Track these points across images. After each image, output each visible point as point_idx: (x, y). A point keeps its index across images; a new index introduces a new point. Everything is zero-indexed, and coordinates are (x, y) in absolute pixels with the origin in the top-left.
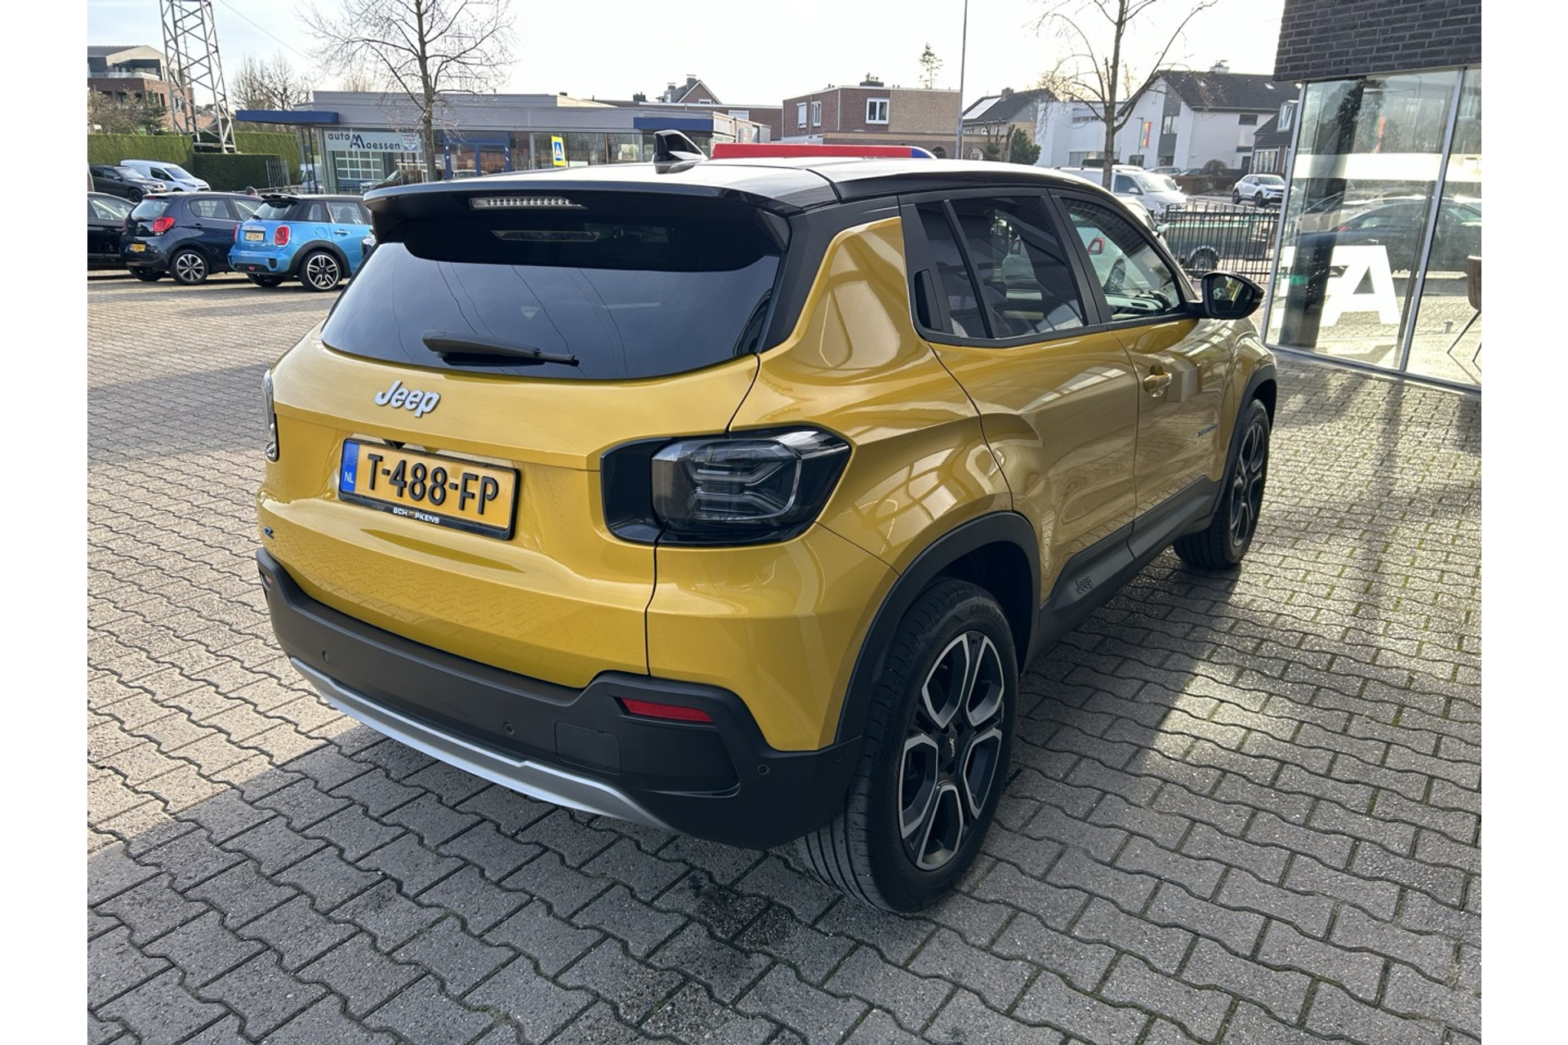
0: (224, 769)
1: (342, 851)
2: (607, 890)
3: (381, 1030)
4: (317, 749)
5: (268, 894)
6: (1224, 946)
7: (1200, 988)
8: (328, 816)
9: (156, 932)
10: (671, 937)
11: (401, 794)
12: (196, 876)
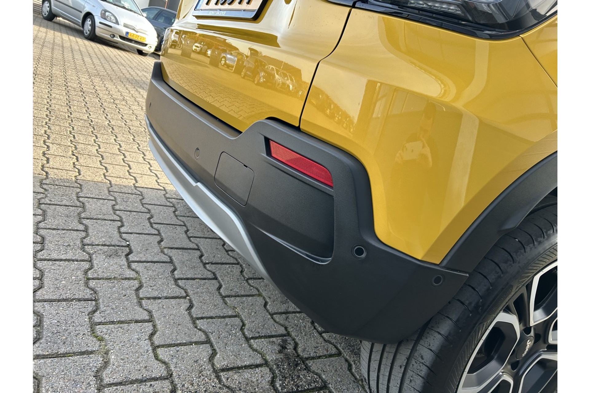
1: (122, 226)
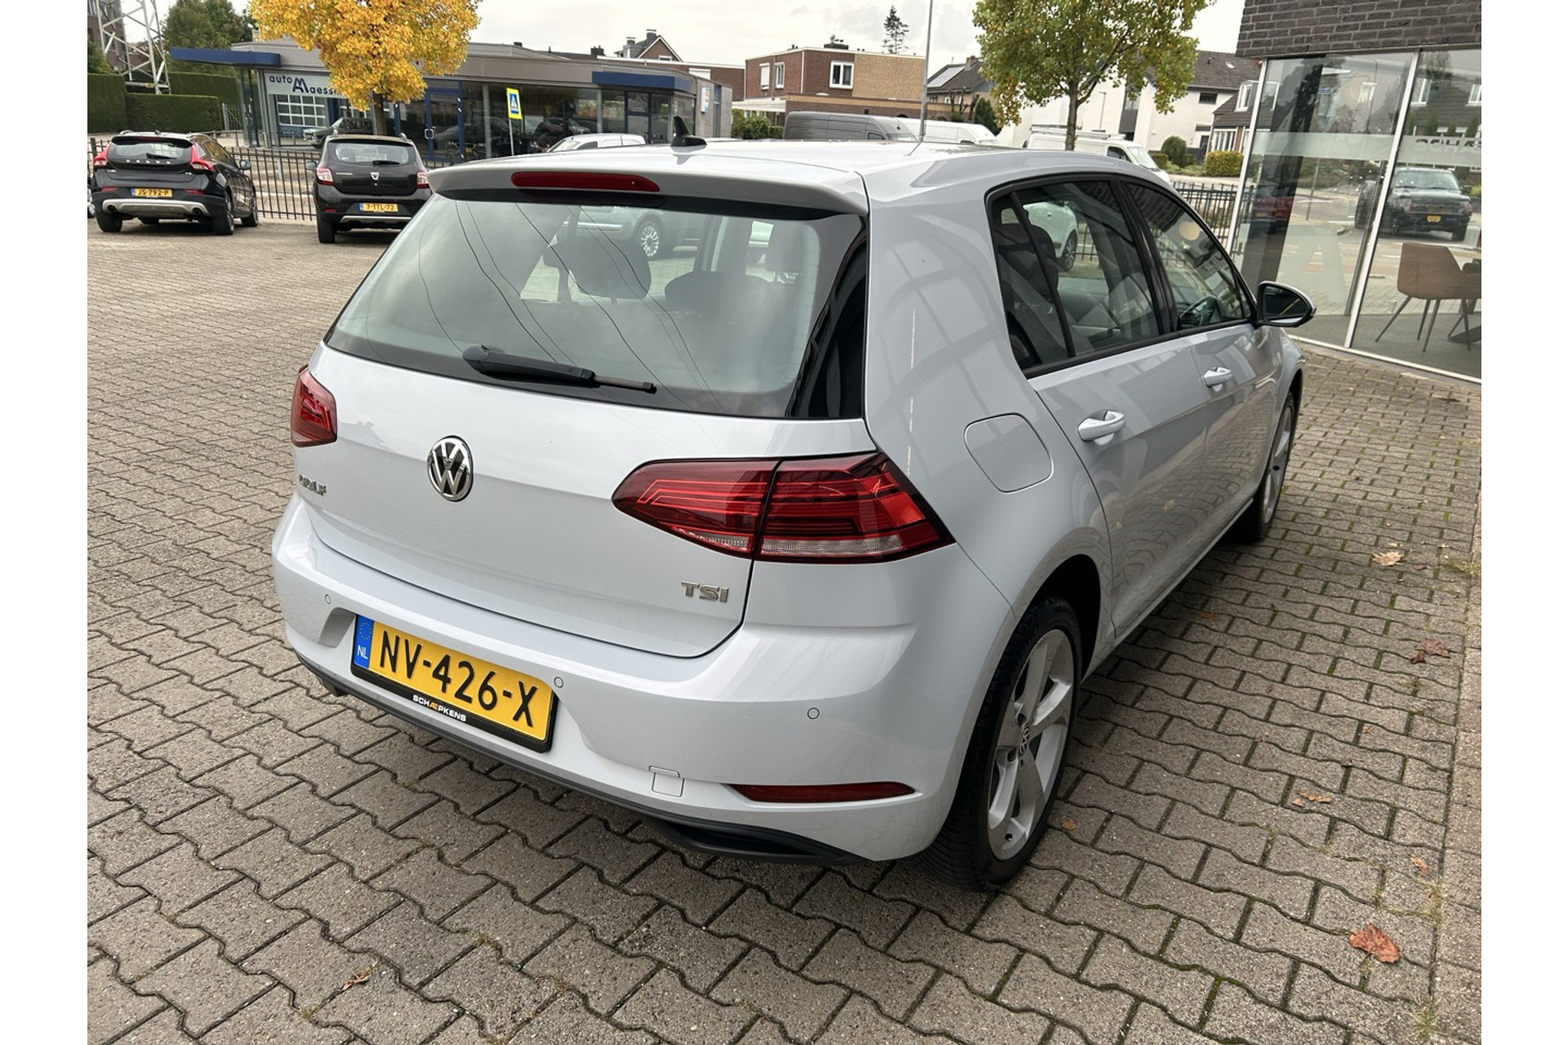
0: (189, 710)
2: (580, 823)
3: (363, 951)
4: (282, 692)
5: (241, 827)
6: (1168, 872)
7: (1144, 907)
8: (299, 755)
9: (130, 863)
10: (644, 865)
11: (370, 734)
12: (167, 810)
